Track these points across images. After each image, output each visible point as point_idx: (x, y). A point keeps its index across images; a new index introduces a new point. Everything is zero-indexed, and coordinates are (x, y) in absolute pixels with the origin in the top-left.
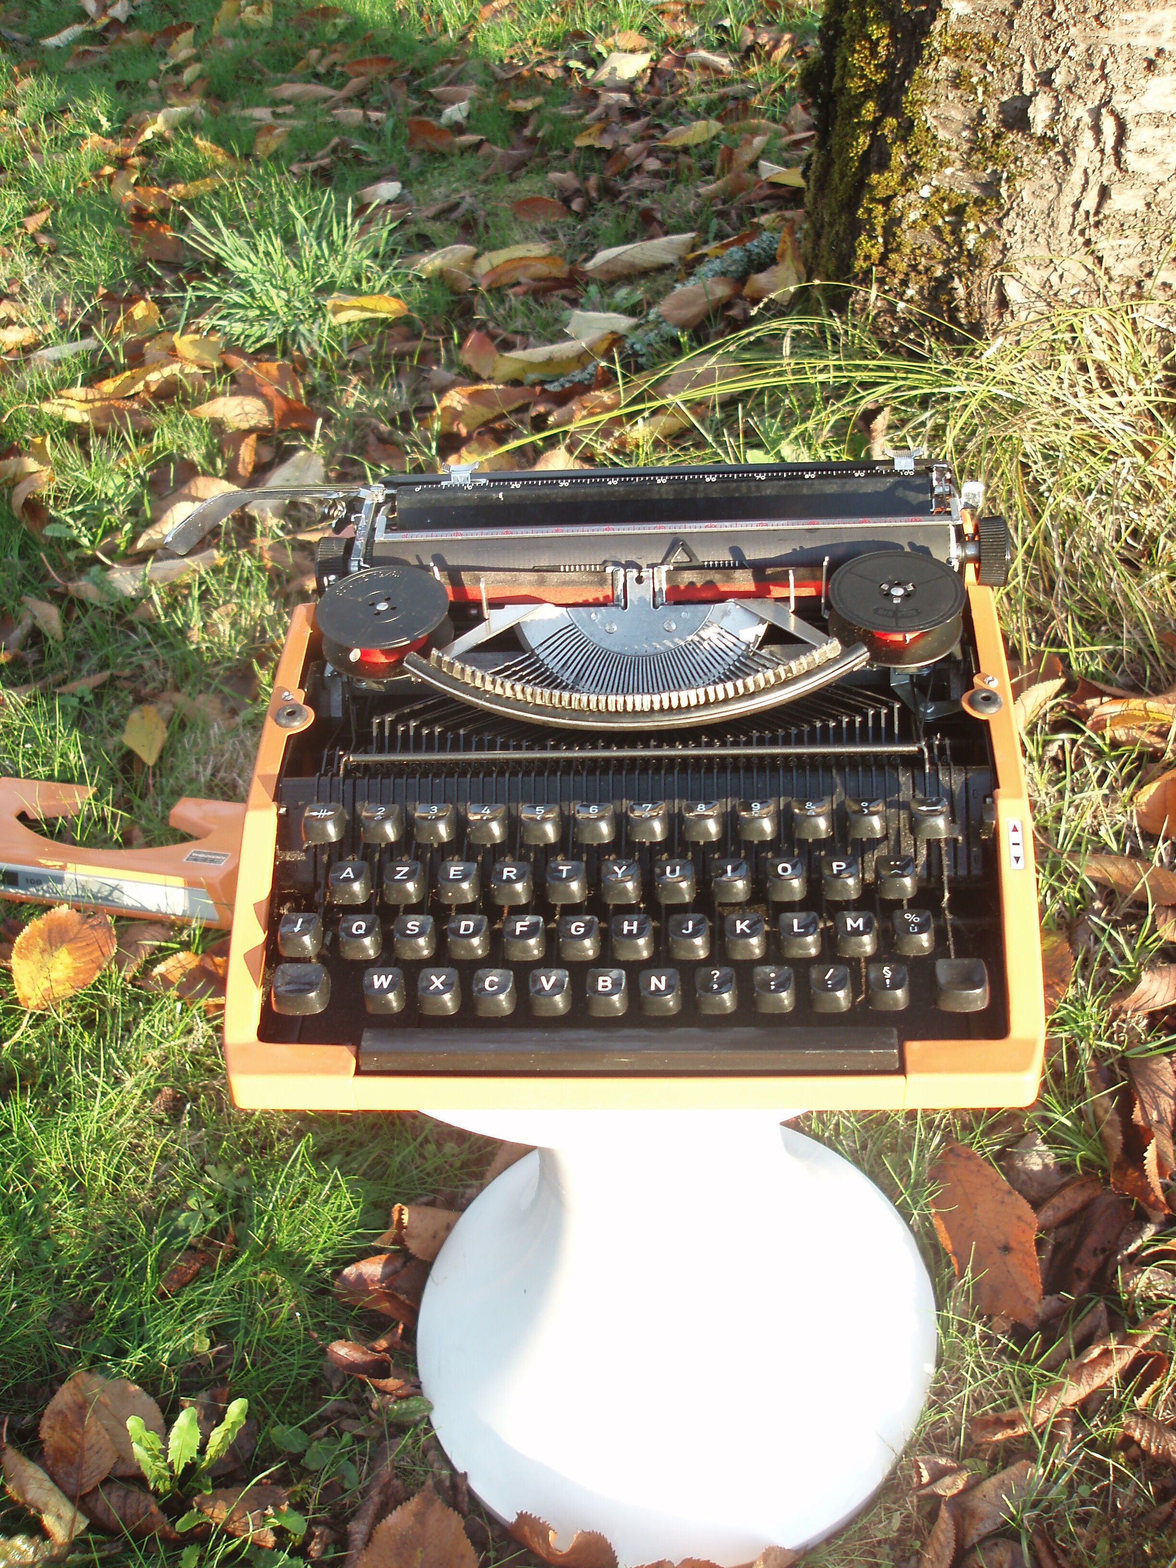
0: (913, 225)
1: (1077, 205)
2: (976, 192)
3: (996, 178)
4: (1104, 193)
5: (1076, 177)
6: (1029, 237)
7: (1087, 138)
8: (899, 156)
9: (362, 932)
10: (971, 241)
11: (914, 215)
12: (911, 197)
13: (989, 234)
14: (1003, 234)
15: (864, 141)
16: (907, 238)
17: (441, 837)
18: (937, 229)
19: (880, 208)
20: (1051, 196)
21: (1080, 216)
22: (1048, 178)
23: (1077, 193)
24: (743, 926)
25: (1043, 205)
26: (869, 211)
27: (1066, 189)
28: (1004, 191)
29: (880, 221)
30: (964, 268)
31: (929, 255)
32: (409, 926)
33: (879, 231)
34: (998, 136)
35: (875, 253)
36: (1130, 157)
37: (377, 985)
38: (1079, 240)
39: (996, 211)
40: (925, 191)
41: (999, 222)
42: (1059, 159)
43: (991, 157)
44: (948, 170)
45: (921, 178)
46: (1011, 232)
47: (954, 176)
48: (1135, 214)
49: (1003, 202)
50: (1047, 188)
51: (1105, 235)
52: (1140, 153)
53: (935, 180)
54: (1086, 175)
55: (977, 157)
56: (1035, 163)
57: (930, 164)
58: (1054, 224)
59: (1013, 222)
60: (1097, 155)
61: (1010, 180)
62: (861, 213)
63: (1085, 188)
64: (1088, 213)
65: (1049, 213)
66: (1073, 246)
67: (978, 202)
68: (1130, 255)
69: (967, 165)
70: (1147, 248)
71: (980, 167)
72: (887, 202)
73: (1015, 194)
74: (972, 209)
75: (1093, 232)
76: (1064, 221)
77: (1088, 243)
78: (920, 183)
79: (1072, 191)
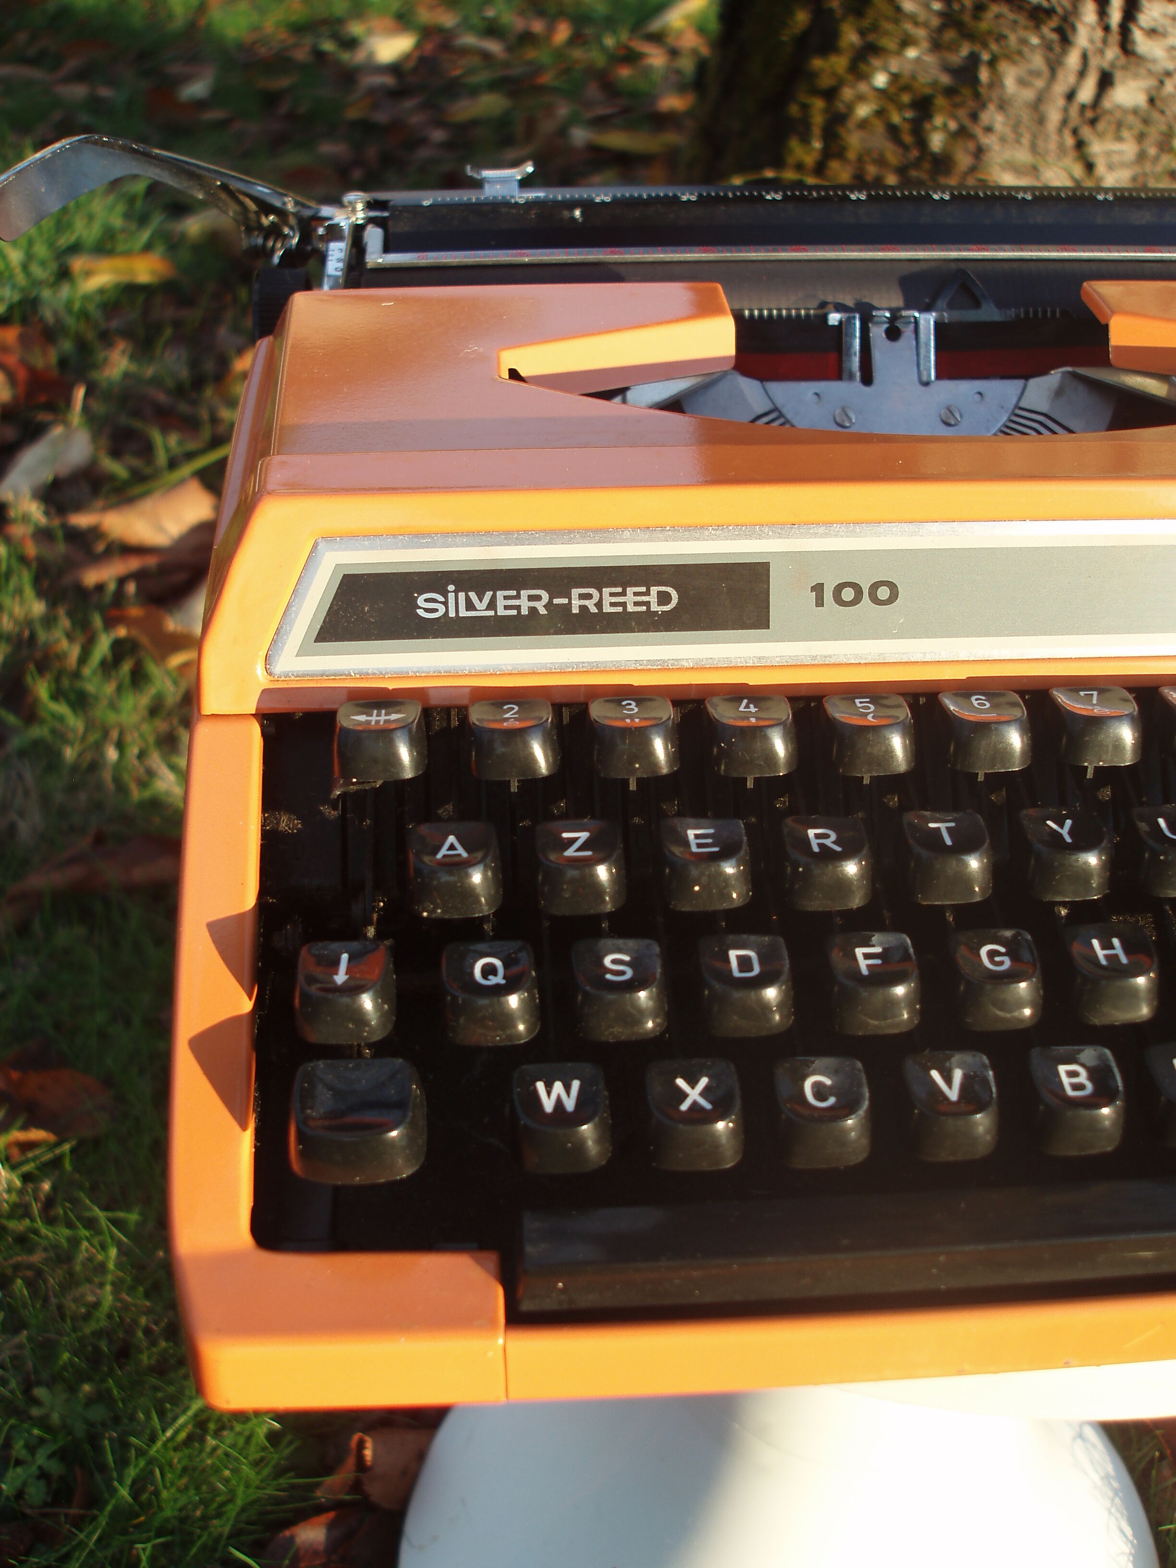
0: (863, 124)
1: (1070, 96)
2: (945, 79)
3: (974, 60)
4: (1106, 81)
5: (1073, 60)
6: (1011, 135)
7: (1089, 14)
8: (850, 37)
9: (498, 979)
10: (936, 141)
11: (863, 111)
12: (863, 87)
13: (962, 133)
14: (978, 131)
15: (802, 18)
16: (854, 140)
17: (654, 764)
18: (893, 131)
19: (819, 104)
20: (1040, 83)
21: (1074, 111)
22: (1038, 61)
23: (1072, 79)
25: (1028, 95)
26: (805, 107)
27: (1061, 75)
28: (984, 75)
29: (818, 119)
30: (924, 176)
31: (881, 161)
32: (607, 961)
33: (817, 131)
34: (979, 8)
35: (810, 160)
36: (1139, 37)
37: (548, 1105)
38: (1070, 141)
39: (972, 104)
40: (881, 80)
41: (974, 117)
42: (1054, 36)
43: (969, 35)
44: (912, 53)
45: (876, 62)
46: (989, 130)
47: (918, 60)
48: (1135, 111)
49: (982, 90)
50: (1037, 74)
51: (1101, 136)
52: (1152, 32)
53: (894, 65)
54: (1085, 57)
55: (950, 35)
56: (1024, 42)
57: (890, 44)
58: (1041, 121)
59: (992, 116)
60: (1099, 34)
61: (992, 63)
62: (794, 110)
63: (1082, 74)
64: (1083, 107)
65: (1037, 105)
66: (1062, 148)
67: (950, 92)
68: (1124, 165)
69: (936, 46)
70: (1142, 156)
71: (953, 47)
72: (831, 94)
73: (996, 81)
74: (940, 101)
75: (1086, 132)
76: (1054, 116)
77: (1080, 145)
78: (875, 69)
79: (1066, 78)
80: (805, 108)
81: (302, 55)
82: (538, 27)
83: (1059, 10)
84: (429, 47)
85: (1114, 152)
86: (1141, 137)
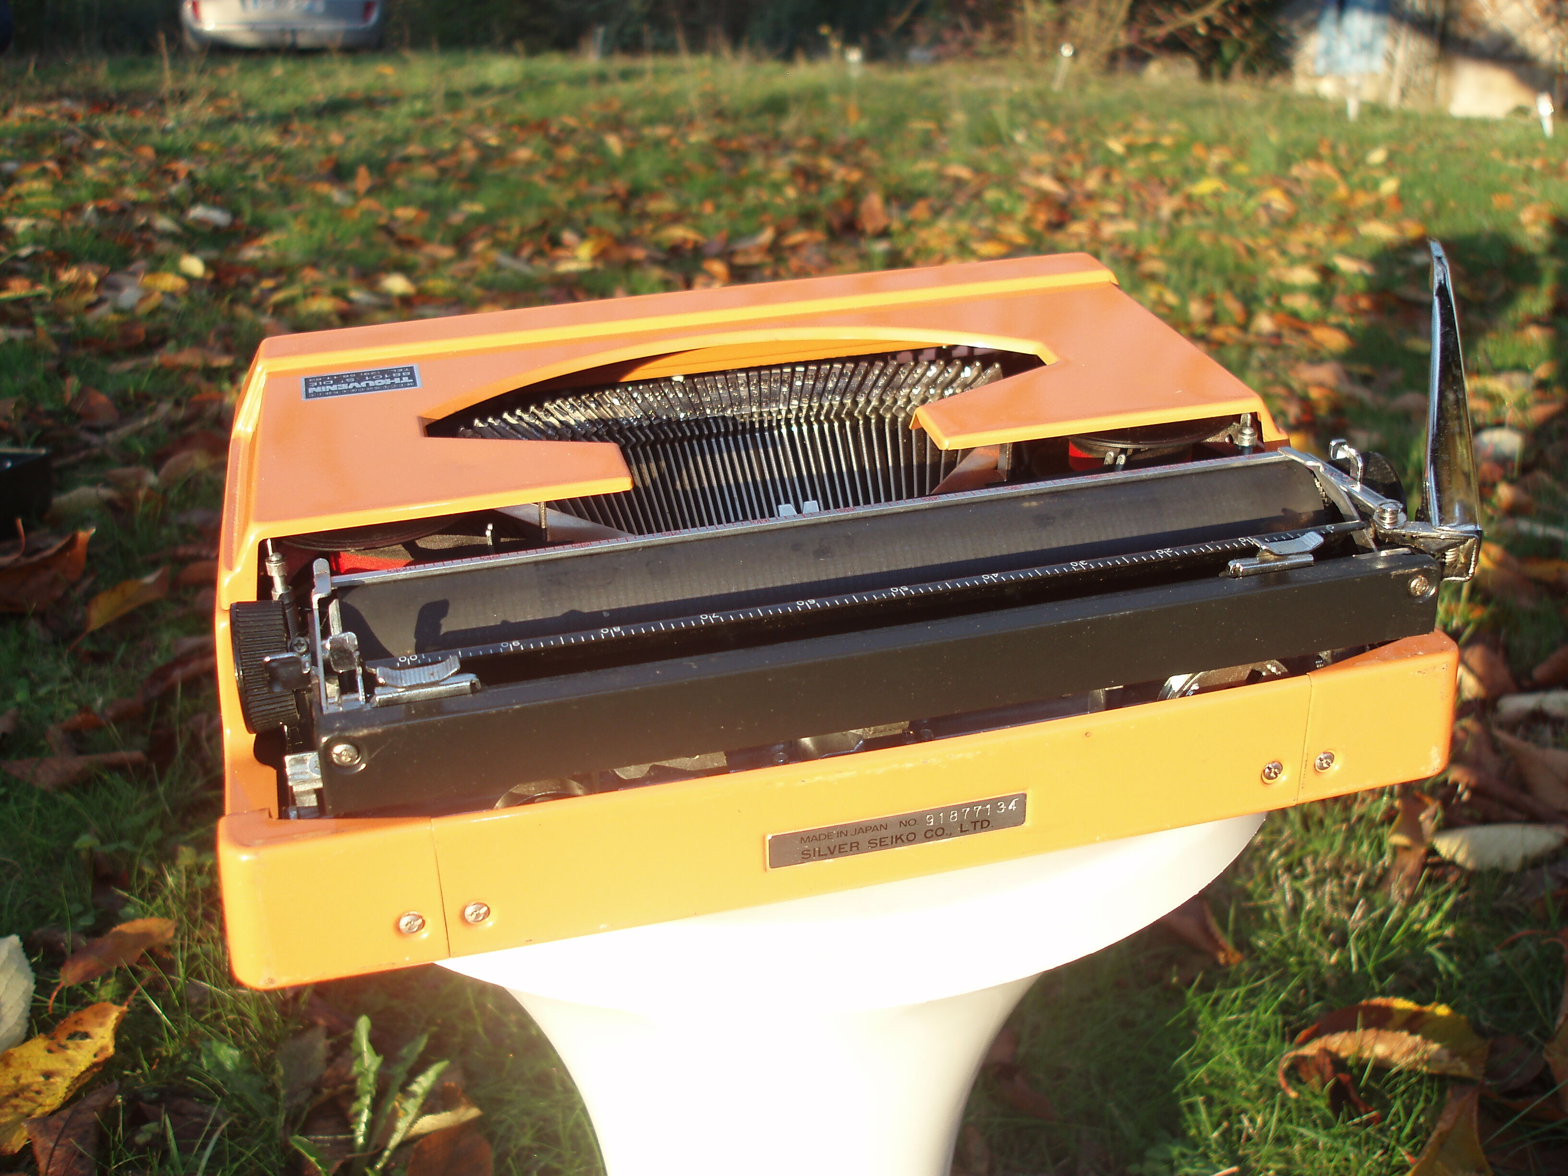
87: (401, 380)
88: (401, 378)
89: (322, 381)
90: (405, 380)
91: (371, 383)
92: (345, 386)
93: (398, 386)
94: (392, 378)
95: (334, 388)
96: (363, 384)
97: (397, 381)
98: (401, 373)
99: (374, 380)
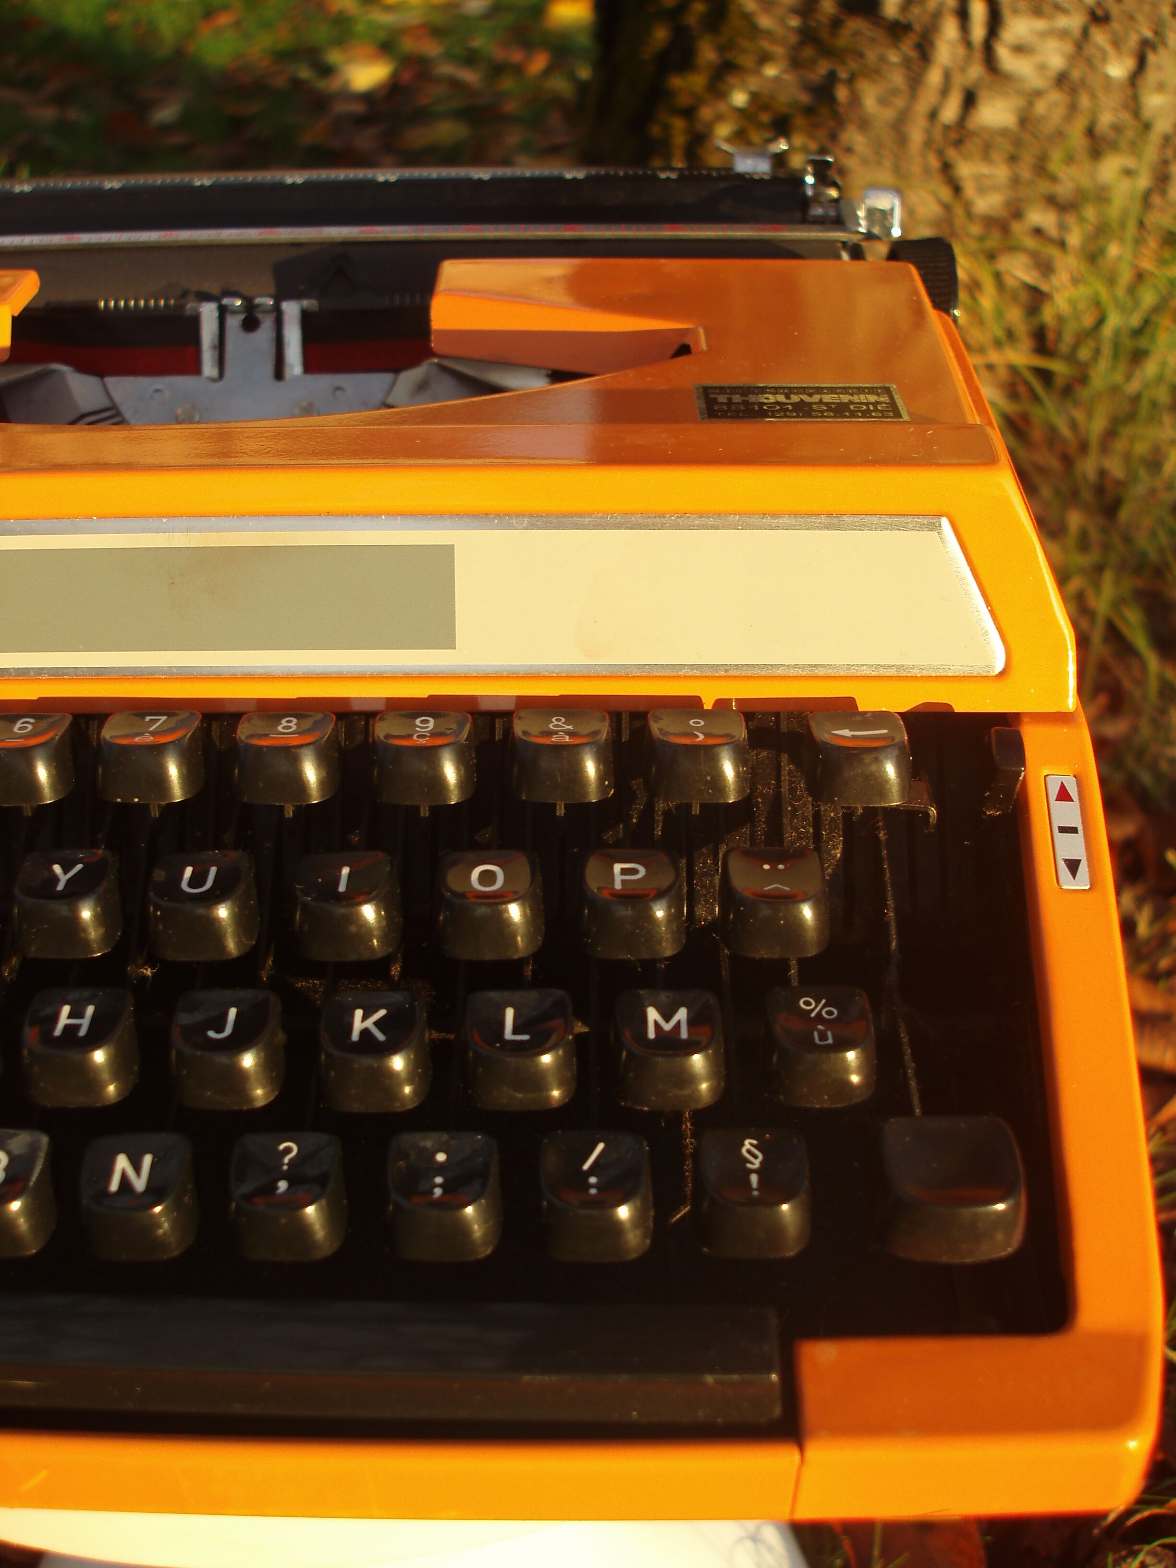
1: (932, 116)
2: (805, 98)
3: (832, 78)
4: (970, 100)
5: (934, 77)
6: (872, 157)
7: (950, 29)
8: (708, 54)
11: (723, 131)
12: (722, 107)
15: (661, 35)
19: (678, 124)
20: (900, 102)
21: (938, 135)
22: (898, 78)
23: (933, 99)
24: (369, 1023)
25: (887, 114)
27: (920, 93)
28: (842, 93)
29: (679, 139)
33: (678, 149)
34: (836, 24)
36: (1004, 55)
38: (934, 162)
39: (831, 124)
40: (740, 99)
41: (833, 137)
42: (913, 54)
43: (826, 51)
44: (771, 71)
45: (732, 80)
46: (849, 150)
47: (777, 80)
48: (1004, 132)
49: (841, 110)
50: (894, 92)
51: (967, 158)
52: (1019, 49)
53: (754, 84)
54: (947, 76)
55: (808, 52)
56: (882, 59)
57: (746, 60)
58: (902, 140)
59: (853, 137)
60: (961, 51)
61: (851, 81)
62: (655, 130)
63: (945, 92)
64: (947, 128)
65: (899, 126)
66: (927, 171)
67: (809, 111)
68: (995, 188)
69: (795, 63)
70: (1015, 181)
71: (812, 63)
72: (689, 113)
73: (855, 100)
74: (799, 121)
75: (952, 154)
76: (916, 135)
77: (947, 168)
78: (732, 88)
79: (927, 99)
80: (667, 128)
81: (280, 82)
82: (516, 56)
83: (917, 28)
84: (407, 76)
85: (984, 176)
86: (1013, 159)
87: (729, 399)
88: (730, 402)
89: (868, 410)
90: (722, 399)
91: (781, 398)
92: (827, 398)
93: (734, 390)
94: (746, 403)
95: (845, 398)
96: (795, 398)
97: (737, 398)
98: (729, 410)
99: (777, 403)
